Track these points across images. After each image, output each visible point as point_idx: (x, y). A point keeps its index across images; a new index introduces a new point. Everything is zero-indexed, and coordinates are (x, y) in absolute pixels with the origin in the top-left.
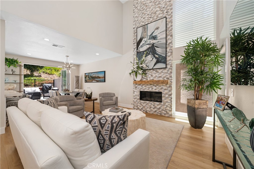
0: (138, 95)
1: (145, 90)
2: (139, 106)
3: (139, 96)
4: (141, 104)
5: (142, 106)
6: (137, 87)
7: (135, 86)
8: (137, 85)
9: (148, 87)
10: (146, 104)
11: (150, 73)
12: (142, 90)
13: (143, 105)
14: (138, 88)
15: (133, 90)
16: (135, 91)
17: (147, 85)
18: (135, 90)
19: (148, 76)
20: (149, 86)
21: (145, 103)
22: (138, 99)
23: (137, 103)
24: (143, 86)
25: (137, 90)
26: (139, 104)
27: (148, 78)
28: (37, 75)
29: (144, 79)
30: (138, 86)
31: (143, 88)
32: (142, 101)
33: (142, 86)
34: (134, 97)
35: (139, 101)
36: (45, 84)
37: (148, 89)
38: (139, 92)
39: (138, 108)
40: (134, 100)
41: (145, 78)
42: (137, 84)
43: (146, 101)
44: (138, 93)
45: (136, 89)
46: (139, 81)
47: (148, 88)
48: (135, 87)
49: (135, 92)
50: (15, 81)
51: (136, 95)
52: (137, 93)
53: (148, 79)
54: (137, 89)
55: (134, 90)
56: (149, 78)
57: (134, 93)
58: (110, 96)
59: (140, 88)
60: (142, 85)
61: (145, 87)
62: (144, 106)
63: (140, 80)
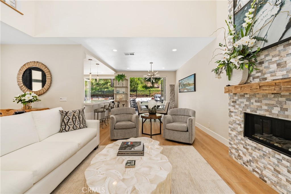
0: (238, 122)
1: (258, 113)
2: (241, 151)
3: (243, 126)
4: (247, 149)
5: (251, 154)
6: (237, 102)
7: (232, 100)
8: (236, 98)
9: (266, 105)
10: (262, 153)
11: (273, 57)
12: (248, 111)
13: (253, 155)
14: (239, 105)
15: (229, 109)
16: (232, 112)
17: (265, 96)
18: (232, 109)
19: (268, 68)
20: (270, 99)
21: (259, 150)
22: (239, 133)
23: (237, 141)
24: (252, 101)
25: (237, 109)
26: (241, 147)
27: (266, 76)
28: (157, 86)
29: (253, 78)
30: (240, 100)
31: (252, 106)
32: (249, 141)
33: (249, 99)
34: (231, 126)
35: (242, 139)
36: (156, 95)
37: (267, 111)
38: (242, 115)
39: (239, 156)
40: (231, 132)
41: (258, 77)
42: (236, 94)
43: (260, 145)
44: (239, 118)
45: (234, 106)
46: (236, 87)
47: (266, 108)
48: (233, 102)
49: (232, 114)
50: (124, 92)
51: (235, 122)
52: (236, 117)
53: (266, 79)
54: (237, 106)
55: (230, 107)
56: (272, 76)
57: (230, 116)
58: (188, 115)
59: (243, 105)
60: (248, 96)
61: (259, 104)
62: (254, 157)
63: (240, 84)
